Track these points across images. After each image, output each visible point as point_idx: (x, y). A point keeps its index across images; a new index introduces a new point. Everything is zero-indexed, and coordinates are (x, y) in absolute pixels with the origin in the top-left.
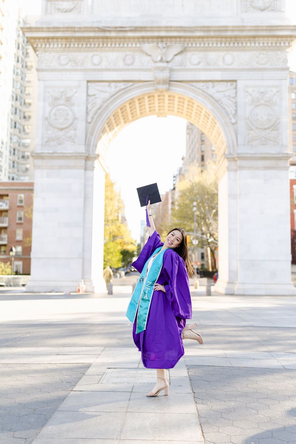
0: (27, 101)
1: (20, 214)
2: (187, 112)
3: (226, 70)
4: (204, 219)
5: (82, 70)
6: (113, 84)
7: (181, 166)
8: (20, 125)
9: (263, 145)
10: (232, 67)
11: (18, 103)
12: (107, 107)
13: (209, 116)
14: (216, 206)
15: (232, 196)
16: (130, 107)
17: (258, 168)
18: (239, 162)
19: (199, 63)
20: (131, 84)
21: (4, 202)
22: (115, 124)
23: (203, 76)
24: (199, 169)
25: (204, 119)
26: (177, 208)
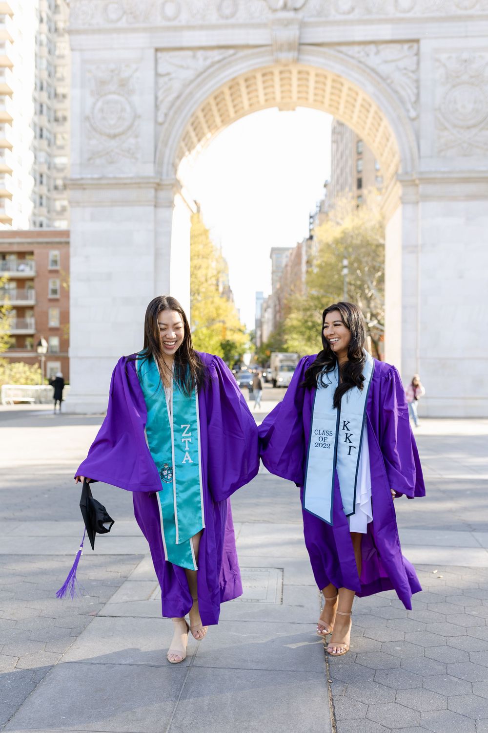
0: (60, 90)
1: (54, 283)
2: (331, 100)
3: (400, 20)
4: (361, 288)
5: (145, 30)
6: (200, 54)
7: (323, 197)
8: (50, 132)
9: (465, 156)
10: (410, 15)
11: (44, 95)
12: (191, 94)
13: (370, 106)
14: (382, 266)
15: (410, 248)
16: (231, 95)
17: (454, 198)
18: (421, 188)
19: (353, 9)
20: (231, 52)
21: (27, 265)
22: (205, 126)
23: (360, 33)
24: (354, 203)
25: (360, 112)
26: (316, 270)
